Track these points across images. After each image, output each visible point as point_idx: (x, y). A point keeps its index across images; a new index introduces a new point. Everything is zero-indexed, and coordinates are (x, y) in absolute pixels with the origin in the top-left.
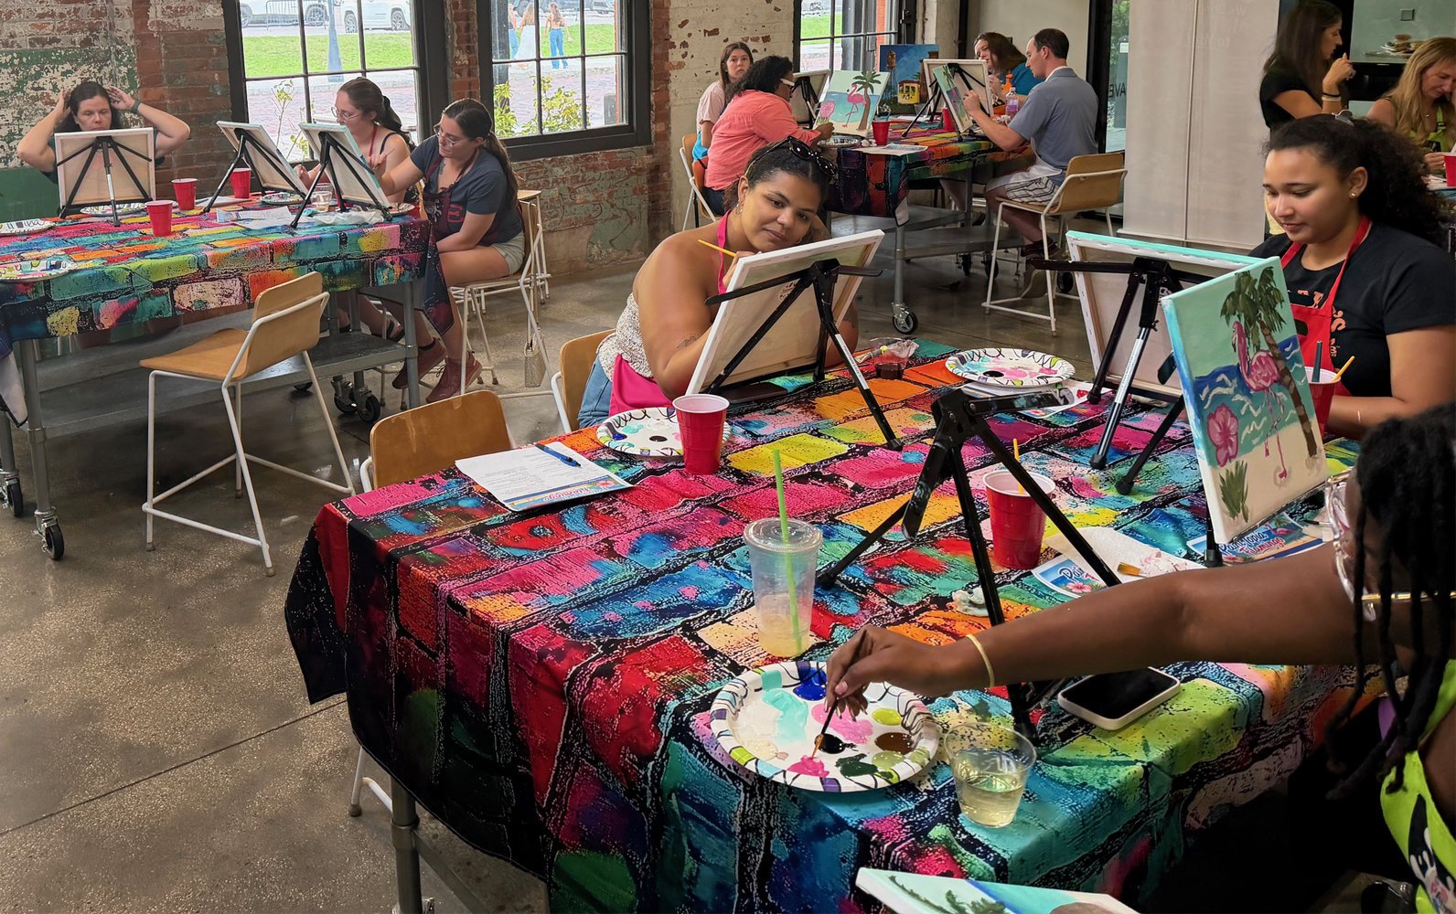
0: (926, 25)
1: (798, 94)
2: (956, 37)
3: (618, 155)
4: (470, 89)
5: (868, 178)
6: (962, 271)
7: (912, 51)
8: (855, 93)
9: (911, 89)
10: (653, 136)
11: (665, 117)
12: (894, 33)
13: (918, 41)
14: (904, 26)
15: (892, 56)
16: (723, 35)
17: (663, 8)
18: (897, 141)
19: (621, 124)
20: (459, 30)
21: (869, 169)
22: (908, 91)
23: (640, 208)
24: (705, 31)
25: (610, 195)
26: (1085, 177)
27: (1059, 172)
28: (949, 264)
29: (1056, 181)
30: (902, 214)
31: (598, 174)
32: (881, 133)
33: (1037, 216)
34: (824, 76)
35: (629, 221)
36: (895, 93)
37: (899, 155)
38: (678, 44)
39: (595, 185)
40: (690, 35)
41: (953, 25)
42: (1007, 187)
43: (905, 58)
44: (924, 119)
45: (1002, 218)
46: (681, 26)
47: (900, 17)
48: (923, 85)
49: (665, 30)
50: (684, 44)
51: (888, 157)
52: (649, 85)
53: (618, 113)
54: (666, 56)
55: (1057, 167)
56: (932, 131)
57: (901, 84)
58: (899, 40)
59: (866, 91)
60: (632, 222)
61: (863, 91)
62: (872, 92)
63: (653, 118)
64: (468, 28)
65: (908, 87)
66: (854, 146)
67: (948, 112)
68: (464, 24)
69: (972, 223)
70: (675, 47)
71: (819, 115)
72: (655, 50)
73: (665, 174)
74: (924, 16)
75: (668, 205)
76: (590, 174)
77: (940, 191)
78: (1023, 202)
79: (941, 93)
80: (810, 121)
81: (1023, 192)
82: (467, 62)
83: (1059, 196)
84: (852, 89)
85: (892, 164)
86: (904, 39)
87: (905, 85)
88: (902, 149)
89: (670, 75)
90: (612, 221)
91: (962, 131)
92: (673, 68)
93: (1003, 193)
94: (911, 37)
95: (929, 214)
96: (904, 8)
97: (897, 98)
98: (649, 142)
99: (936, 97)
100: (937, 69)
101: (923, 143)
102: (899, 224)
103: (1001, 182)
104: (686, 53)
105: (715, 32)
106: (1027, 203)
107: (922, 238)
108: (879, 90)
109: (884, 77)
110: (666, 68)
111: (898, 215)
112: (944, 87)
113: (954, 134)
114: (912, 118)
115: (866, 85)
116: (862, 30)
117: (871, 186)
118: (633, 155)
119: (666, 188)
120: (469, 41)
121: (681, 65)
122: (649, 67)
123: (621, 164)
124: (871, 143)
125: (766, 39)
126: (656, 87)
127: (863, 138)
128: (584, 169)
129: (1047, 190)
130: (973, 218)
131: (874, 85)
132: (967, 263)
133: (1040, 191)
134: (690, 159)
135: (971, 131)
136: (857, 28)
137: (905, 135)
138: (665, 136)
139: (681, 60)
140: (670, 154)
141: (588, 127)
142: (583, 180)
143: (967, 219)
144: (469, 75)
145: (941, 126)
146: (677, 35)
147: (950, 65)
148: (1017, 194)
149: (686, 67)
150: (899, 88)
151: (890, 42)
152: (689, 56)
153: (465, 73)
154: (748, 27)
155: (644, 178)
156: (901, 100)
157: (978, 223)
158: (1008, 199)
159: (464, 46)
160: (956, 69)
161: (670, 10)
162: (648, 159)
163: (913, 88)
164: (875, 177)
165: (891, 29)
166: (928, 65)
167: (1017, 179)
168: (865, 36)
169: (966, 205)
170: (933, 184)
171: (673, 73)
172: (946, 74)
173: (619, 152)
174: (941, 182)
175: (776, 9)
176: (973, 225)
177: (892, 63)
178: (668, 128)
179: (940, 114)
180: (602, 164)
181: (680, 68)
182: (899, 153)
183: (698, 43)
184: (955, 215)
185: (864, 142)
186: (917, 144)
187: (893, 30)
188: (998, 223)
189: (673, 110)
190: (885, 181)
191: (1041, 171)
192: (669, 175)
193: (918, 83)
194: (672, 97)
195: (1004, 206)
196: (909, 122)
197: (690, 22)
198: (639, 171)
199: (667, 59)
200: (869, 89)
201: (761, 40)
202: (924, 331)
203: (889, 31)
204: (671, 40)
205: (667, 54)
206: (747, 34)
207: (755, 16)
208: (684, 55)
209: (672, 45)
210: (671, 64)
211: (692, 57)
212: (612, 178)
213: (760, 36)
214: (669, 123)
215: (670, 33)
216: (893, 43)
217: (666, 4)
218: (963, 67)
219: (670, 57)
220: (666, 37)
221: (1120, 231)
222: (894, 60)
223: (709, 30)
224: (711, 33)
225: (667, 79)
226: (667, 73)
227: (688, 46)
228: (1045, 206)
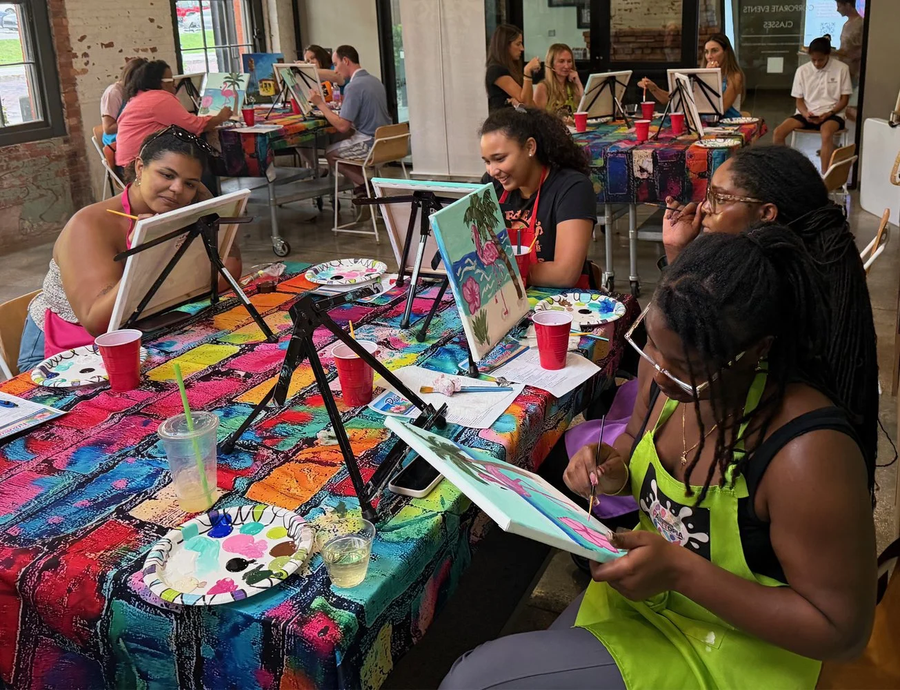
0: (273, 39)
1: (183, 89)
2: (294, 48)
3: (38, 146)
5: (244, 150)
6: (317, 209)
7: (265, 58)
8: (226, 89)
9: (268, 86)
10: (67, 129)
11: (77, 113)
12: (251, 45)
13: (269, 51)
14: (257, 40)
15: (251, 61)
16: (117, 46)
17: (63, 28)
18: (261, 122)
19: (37, 120)
21: (244, 144)
22: (266, 87)
23: (63, 187)
24: (102, 44)
25: (35, 178)
26: (386, 140)
27: (370, 138)
28: (309, 205)
29: (370, 144)
30: (271, 174)
31: (21, 162)
32: (249, 117)
33: (361, 167)
34: (201, 76)
35: (55, 199)
36: (257, 88)
37: (264, 133)
38: (80, 54)
39: (19, 172)
40: (89, 47)
41: (291, 40)
42: (339, 150)
43: (261, 63)
44: (279, 105)
45: (339, 171)
46: (80, 40)
47: (253, 34)
48: (275, 81)
49: (66, 43)
50: (85, 55)
51: (256, 135)
52: (59, 89)
54: (70, 65)
55: (369, 135)
56: (286, 114)
57: (261, 81)
58: (255, 50)
59: (234, 88)
60: (57, 199)
61: (232, 87)
62: (239, 88)
63: (65, 114)
65: (265, 84)
66: (230, 128)
67: (294, 100)
70: (77, 57)
71: (201, 106)
72: (60, 60)
73: (82, 158)
74: (270, 33)
75: (88, 183)
76: (14, 163)
77: (297, 156)
78: (350, 159)
79: (288, 88)
81: (350, 153)
83: (372, 154)
84: (223, 86)
85: (259, 139)
86: (258, 49)
87: (264, 82)
88: (265, 128)
89: (76, 79)
90: (40, 200)
91: (305, 113)
92: (78, 73)
93: (337, 154)
94: (264, 49)
95: (292, 172)
96: (255, 27)
97: (259, 92)
98: (64, 133)
99: (285, 90)
100: (282, 71)
101: (279, 123)
102: (270, 180)
103: (334, 147)
104: (88, 62)
105: (110, 45)
106: (353, 160)
107: (288, 190)
108: (243, 86)
109: (246, 77)
110: (71, 74)
111: (268, 175)
112: (289, 83)
113: (301, 116)
114: (270, 106)
115: (233, 83)
116: (227, 43)
117: (247, 156)
118: (51, 145)
119: (85, 169)
121: (84, 71)
122: (56, 73)
123: (41, 153)
124: (242, 125)
125: (154, 50)
126: (64, 89)
127: (236, 122)
128: (7, 159)
129: (364, 150)
130: (321, 172)
131: (240, 83)
132: (320, 203)
133: (360, 152)
134: (102, 145)
135: (312, 113)
136: (224, 42)
137: (267, 118)
138: (78, 128)
139: (84, 67)
140: (84, 142)
141: (6, 125)
142: (8, 169)
143: (317, 173)
145: (291, 111)
146: (77, 48)
147: (292, 68)
148: (346, 154)
149: (88, 73)
150: (259, 85)
151: (249, 52)
152: (91, 63)
154: (138, 41)
155: (63, 164)
156: (262, 93)
157: (324, 175)
158: (341, 158)
160: (296, 71)
161: (69, 28)
162: (66, 148)
163: (269, 84)
164: (249, 149)
165: (248, 42)
166: (277, 68)
167: (345, 144)
168: (230, 47)
169: (315, 164)
170: (291, 151)
171: (79, 78)
172: (289, 74)
173: (39, 143)
174: (297, 149)
175: (159, 27)
177: (252, 67)
178: (80, 122)
179: (289, 102)
180: (24, 154)
181: (84, 74)
182: (264, 131)
183: (97, 54)
184: (309, 171)
185: (237, 124)
186: (275, 124)
187: (250, 43)
188: (337, 174)
189: (82, 107)
190: (256, 152)
191: (361, 138)
192: (86, 159)
193: (272, 80)
194: (80, 97)
195: (339, 163)
196: (268, 109)
197: (88, 37)
198: (59, 158)
199: (72, 67)
200: (236, 86)
201: (149, 50)
202: (295, 253)
203: (247, 44)
204: (73, 52)
205: (71, 63)
206: (137, 47)
207: (143, 32)
208: (87, 64)
209: (75, 56)
210: (76, 70)
211: (94, 64)
212: (35, 165)
213: (148, 48)
214: (81, 117)
215: (72, 46)
216: (251, 52)
217: (65, 23)
218: (301, 70)
219: (74, 65)
220: (69, 49)
221: (412, 173)
222: (253, 65)
223: (105, 43)
224: (107, 46)
225: (74, 82)
226: (73, 78)
227: (88, 57)
228: (364, 161)
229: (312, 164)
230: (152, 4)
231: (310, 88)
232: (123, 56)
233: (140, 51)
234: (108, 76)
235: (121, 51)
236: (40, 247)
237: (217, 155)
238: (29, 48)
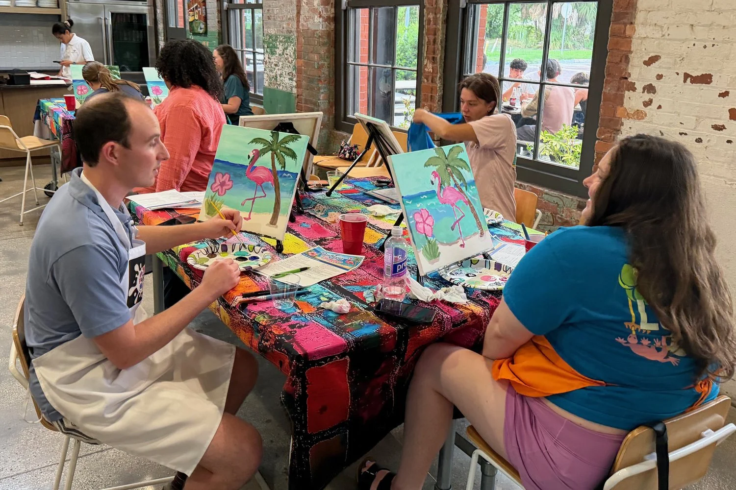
3: (544, 196)
4: (432, 93)
16: (719, 84)
20: (429, 42)
24: (686, 76)
38: (639, 86)
40: (660, 77)
46: (649, 62)
49: (623, 66)
50: (650, 89)
54: (619, 100)
64: (435, 41)
68: (432, 37)
70: (634, 89)
72: (606, 89)
82: (432, 71)
89: (622, 124)
92: (628, 116)
104: (651, 101)
105: (706, 79)
110: (618, 115)
118: (561, 203)
120: (434, 53)
121: (639, 115)
123: (546, 207)
139: (641, 107)
144: (432, 82)
146: (639, 74)
149: (646, 119)
152: (655, 105)
153: (430, 79)
159: (431, 56)
161: (634, 41)
173: (546, 194)
181: (638, 119)
183: (673, 90)
197: (663, 59)
199: (622, 104)
204: (630, 80)
205: (622, 97)
208: (647, 104)
209: (632, 87)
210: (625, 109)
211: (660, 107)
215: (631, 70)
217: (628, 33)
219: (626, 100)
220: (625, 74)
223: (695, 74)
224: (696, 80)
225: (618, 128)
226: (618, 121)
227: (654, 92)
234: (681, 134)
235: (725, 94)
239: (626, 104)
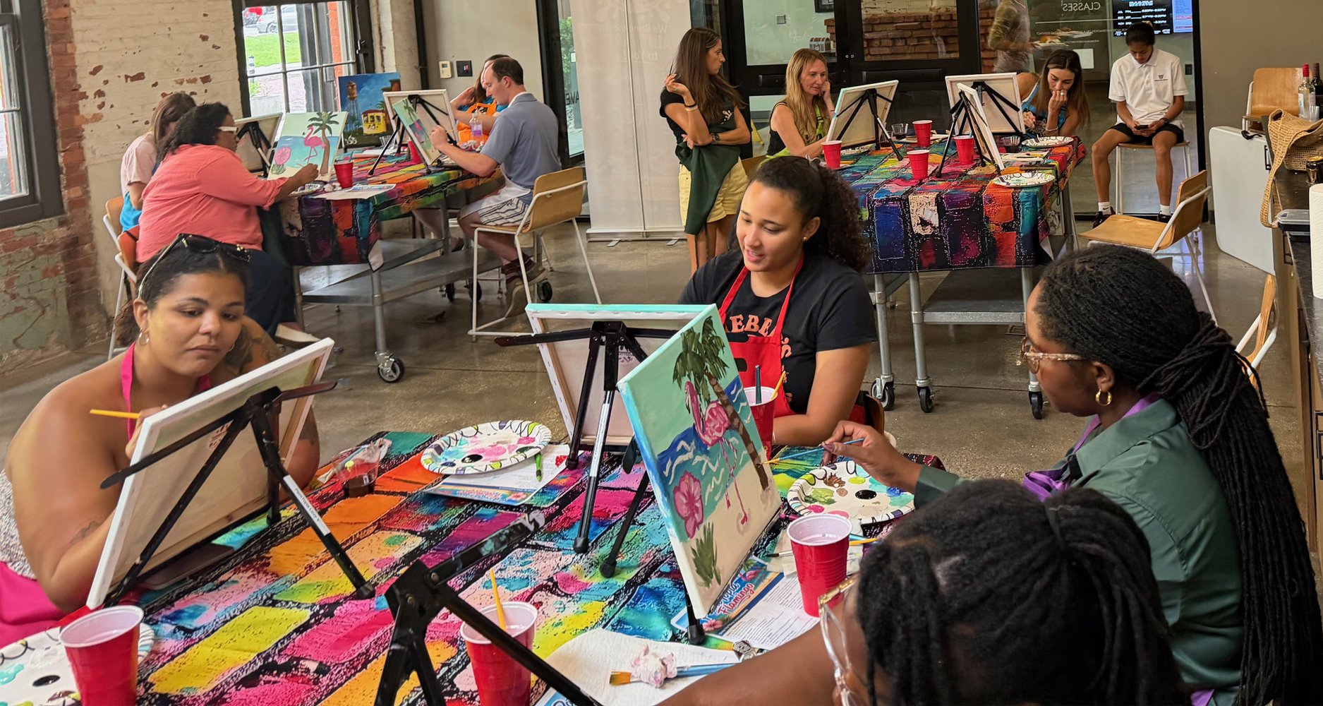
0: (384, 53)
1: (246, 141)
2: (417, 64)
3: (16, 233)
5: (336, 225)
6: (446, 299)
7: (373, 81)
8: (312, 134)
9: (376, 119)
10: (66, 204)
11: (81, 179)
12: (353, 63)
13: (379, 70)
14: (361, 56)
15: (352, 86)
16: (149, 80)
17: (68, 57)
18: (362, 180)
19: (18, 195)
21: (336, 216)
22: (373, 121)
23: (54, 292)
24: (127, 77)
25: (9, 284)
26: (551, 194)
27: (528, 192)
28: (436, 297)
29: (526, 200)
30: (376, 259)
32: (345, 175)
33: (512, 236)
34: (277, 119)
35: (40, 311)
36: (359, 124)
37: (366, 198)
38: (91, 94)
40: (106, 82)
41: (411, 51)
42: (480, 213)
43: (366, 88)
44: (392, 150)
45: (479, 243)
46: (93, 73)
47: (356, 47)
48: (386, 112)
49: (71, 79)
50: (100, 94)
51: (354, 201)
52: (55, 145)
53: (15, 180)
54: (75, 109)
55: (526, 187)
56: (401, 165)
57: (365, 114)
58: (358, 70)
59: (324, 133)
60: (44, 312)
61: (319, 134)
62: (331, 133)
63: (64, 183)
65: (372, 117)
66: (316, 192)
67: (412, 142)
69: (450, 250)
70: (86, 98)
71: (274, 162)
72: (60, 104)
73: (87, 247)
74: (381, 44)
75: (95, 283)
78: (496, 225)
79: (404, 128)
80: (264, 169)
81: (496, 216)
83: (530, 214)
84: (308, 131)
85: (359, 208)
86: (363, 68)
87: (369, 115)
88: (369, 190)
89: (83, 130)
90: (15, 316)
91: (429, 163)
92: (87, 121)
93: (476, 218)
94: (371, 68)
95: (410, 245)
96: (360, 38)
97: (362, 129)
98: (61, 211)
99: (401, 130)
100: (397, 103)
101: (391, 180)
102: (374, 268)
103: (472, 209)
104: (103, 104)
105: (140, 76)
106: (501, 225)
107: (404, 276)
108: (337, 130)
109: (341, 116)
110: (76, 122)
111: (372, 260)
112: (406, 121)
113: (422, 166)
114: (378, 152)
115: (323, 127)
116: (318, 62)
117: (340, 234)
118: (38, 230)
119: (91, 263)
121: (97, 118)
122: (53, 123)
123: (21, 244)
124: (334, 187)
125: (206, 80)
126: (65, 145)
127: (325, 183)
129: (518, 210)
130: (452, 245)
131: (332, 125)
132: (450, 290)
133: (512, 212)
134: (118, 229)
135: (439, 161)
136: (313, 62)
137: (371, 173)
138: (82, 202)
139: (97, 111)
140: (91, 222)
143: (446, 246)
145: (408, 159)
146: (87, 84)
147: (411, 97)
148: (490, 218)
149: (103, 119)
150: (363, 119)
151: (349, 73)
152: (107, 106)
154: (182, 68)
155: (56, 258)
156: (367, 131)
157: (458, 248)
158: (482, 224)
160: (416, 100)
161: (76, 56)
162: (61, 233)
163: (378, 117)
164: (344, 224)
165: (348, 59)
166: (389, 98)
167: (488, 203)
168: (321, 68)
169: (444, 231)
171: (88, 129)
172: (407, 107)
173: (19, 229)
175: (214, 47)
176: (453, 251)
177: (354, 94)
178: (86, 192)
179: (406, 145)
181: (97, 121)
182: (365, 195)
183: (118, 91)
184: (433, 243)
185: (327, 187)
186: (384, 182)
187: (351, 60)
189: (92, 169)
190: (355, 226)
191: (512, 192)
192: (93, 247)
193: (382, 113)
194: (88, 155)
195: (479, 232)
196: (376, 157)
197: (105, 67)
198: (49, 249)
199: (78, 112)
200: (327, 131)
201: (199, 80)
202: (413, 375)
203: (346, 62)
204: (81, 90)
205: (77, 106)
206: (180, 76)
207: (191, 56)
208: (101, 106)
209: (84, 96)
210: (83, 116)
211: (112, 106)
212: (10, 263)
213: (198, 77)
214: (88, 186)
215: (79, 82)
216: (352, 74)
217: (69, 51)
218: (424, 98)
219: (81, 108)
220: (74, 87)
221: (589, 231)
222: (355, 91)
223: (132, 75)
224: (134, 78)
225: (80, 135)
226: (78, 129)
227: (104, 96)
228: (518, 226)
229: (439, 233)
230: (205, 15)
231: (438, 123)
232: (158, 91)
233: (185, 83)
234: (134, 122)
235: (155, 85)
236: (9, 392)
237: (295, 234)
238: (13, 90)
239: (82, 111)
